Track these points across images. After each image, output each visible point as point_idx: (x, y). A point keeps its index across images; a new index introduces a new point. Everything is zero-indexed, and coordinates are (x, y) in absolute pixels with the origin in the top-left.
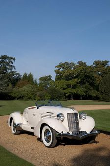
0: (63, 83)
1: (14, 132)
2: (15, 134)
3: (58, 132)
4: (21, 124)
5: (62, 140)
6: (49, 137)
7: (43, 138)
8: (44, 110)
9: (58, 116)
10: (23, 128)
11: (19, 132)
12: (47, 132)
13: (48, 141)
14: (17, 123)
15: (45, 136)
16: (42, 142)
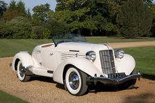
0: (68, 13)
1: (22, 79)
2: (23, 81)
3: (88, 75)
4: (31, 67)
5: (95, 85)
6: (77, 82)
7: (68, 84)
8: (65, 47)
9: (87, 54)
10: (34, 72)
11: (29, 78)
12: (73, 75)
13: (74, 87)
14: (25, 65)
15: (70, 81)
16: (67, 90)
